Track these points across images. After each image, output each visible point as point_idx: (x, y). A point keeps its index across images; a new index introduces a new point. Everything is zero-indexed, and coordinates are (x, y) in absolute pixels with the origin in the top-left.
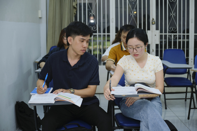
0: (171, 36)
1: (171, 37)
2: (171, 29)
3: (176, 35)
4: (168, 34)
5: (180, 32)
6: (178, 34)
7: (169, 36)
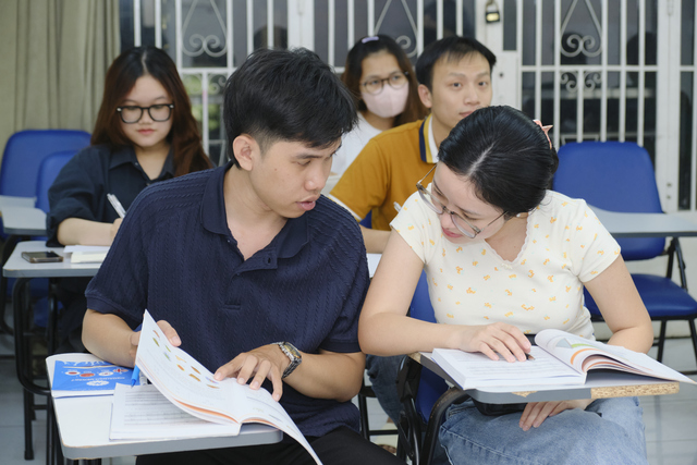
0: (572, 77)
1: (571, 82)
2: (573, 46)
3: (599, 74)
4: (558, 69)
5: (614, 59)
6: (604, 68)
7: (563, 77)
